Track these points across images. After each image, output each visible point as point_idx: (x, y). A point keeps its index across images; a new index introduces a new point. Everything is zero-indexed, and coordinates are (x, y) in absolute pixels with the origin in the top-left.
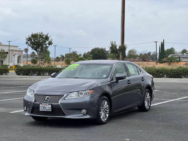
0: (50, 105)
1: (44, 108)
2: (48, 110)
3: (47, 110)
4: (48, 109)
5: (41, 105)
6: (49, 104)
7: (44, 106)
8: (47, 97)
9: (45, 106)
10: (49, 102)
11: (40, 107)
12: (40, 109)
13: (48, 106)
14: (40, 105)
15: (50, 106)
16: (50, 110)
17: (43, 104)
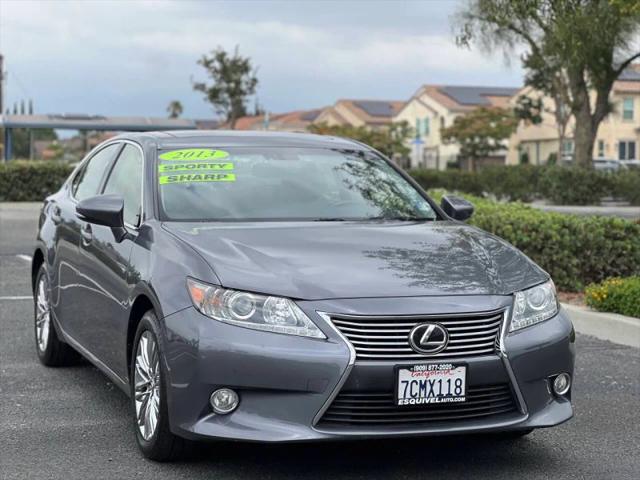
0: (463, 370)
1: (423, 386)
2: (449, 395)
3: (440, 396)
4: (445, 392)
5: (404, 375)
6: (456, 365)
7: (423, 378)
8: (431, 328)
9: (432, 378)
10: (445, 351)
11: (401, 387)
12: (401, 395)
13: (448, 377)
14: (401, 372)
15: (460, 373)
16: (458, 396)
17: (417, 368)
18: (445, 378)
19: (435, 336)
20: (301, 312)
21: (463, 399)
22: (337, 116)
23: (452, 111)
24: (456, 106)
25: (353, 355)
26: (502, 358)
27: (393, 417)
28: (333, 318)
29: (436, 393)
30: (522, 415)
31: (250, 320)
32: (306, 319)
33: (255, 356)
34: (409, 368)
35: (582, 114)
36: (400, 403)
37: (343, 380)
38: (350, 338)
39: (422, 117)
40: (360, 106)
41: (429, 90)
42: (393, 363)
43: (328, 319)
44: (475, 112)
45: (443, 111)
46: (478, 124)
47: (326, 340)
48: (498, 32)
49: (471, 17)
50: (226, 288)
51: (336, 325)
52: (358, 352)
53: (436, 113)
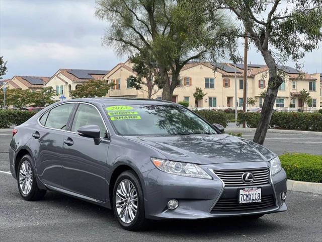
0: (260, 189)
1: (247, 196)
2: (256, 199)
3: (253, 200)
4: (254, 198)
5: (241, 192)
6: (258, 188)
7: (247, 193)
8: (248, 174)
9: (250, 193)
10: (254, 183)
11: (240, 196)
12: (240, 200)
15: (259, 191)
16: (259, 200)
17: (246, 189)
18: (254, 193)
19: (250, 177)
20: (201, 169)
21: (260, 201)
22: (14, 84)
23: (75, 82)
24: (76, 79)
25: (224, 185)
26: (272, 185)
27: (238, 208)
28: (214, 171)
29: (252, 199)
30: (277, 207)
31: (180, 173)
32: (203, 171)
33: (184, 186)
34: (243, 189)
35: (166, 85)
36: (240, 203)
37: (220, 195)
38: (221, 178)
39: (60, 85)
40: (25, 79)
41: (62, 71)
42: (237, 188)
43: (212, 171)
44: (87, 83)
45: (70, 82)
46: (90, 89)
47: (213, 179)
48: (124, 46)
49: (112, 39)
50: (171, 161)
51: (216, 173)
52: (225, 183)
53: (67, 83)
